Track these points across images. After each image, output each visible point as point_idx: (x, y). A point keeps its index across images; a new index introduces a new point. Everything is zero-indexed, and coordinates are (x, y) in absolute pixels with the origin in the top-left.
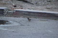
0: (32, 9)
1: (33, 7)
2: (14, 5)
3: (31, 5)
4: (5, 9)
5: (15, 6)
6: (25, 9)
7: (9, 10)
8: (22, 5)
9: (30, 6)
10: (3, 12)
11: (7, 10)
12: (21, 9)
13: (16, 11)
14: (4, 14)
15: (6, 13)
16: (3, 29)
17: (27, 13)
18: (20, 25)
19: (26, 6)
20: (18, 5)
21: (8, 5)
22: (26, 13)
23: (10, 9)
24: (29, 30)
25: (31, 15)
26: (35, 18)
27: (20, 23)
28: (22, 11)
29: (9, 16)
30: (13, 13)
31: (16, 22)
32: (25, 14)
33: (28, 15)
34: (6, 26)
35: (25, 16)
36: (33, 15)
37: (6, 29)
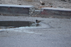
0: (64, 7)
1: (65, 5)
2: (42, 2)
3: (63, 2)
4: (31, 7)
5: (43, 4)
6: (55, 7)
7: (36, 9)
8: (51, 2)
9: (61, 3)
10: (29, 12)
11: (33, 9)
12: (50, 7)
13: (44, 10)
14: (30, 13)
15: (32, 12)
16: (29, 32)
17: (58, 12)
18: (49, 27)
19: (57, 3)
20: (47, 3)
21: (34, 3)
22: (56, 12)
23: (37, 7)
24: (60, 33)
25: (63, 14)
26: (68, 18)
27: (49, 24)
28: (52, 10)
29: (36, 16)
30: (41, 12)
31: (45, 23)
32: (55, 14)
33: (59, 15)
34: (32, 28)
35: (56, 16)
36: (65, 15)
37: (32, 32)
